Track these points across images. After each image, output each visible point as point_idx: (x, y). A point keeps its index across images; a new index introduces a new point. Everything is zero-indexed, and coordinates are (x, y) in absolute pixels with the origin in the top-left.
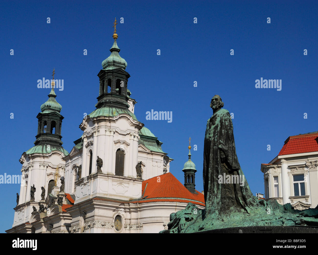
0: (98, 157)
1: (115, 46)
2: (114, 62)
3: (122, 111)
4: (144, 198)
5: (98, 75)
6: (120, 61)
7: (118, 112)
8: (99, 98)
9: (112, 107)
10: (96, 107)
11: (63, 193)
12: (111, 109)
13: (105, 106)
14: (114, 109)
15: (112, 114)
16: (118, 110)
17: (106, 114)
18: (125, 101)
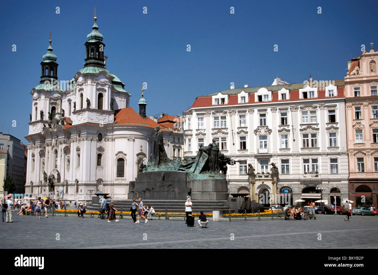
0: (87, 98)
1: (95, 26)
2: (95, 36)
3: (101, 69)
4: (115, 123)
5: (85, 44)
6: (99, 36)
7: (98, 70)
8: (86, 60)
9: (94, 66)
10: (85, 65)
11: (64, 118)
12: (94, 68)
13: (90, 66)
14: (96, 68)
15: (95, 71)
16: (99, 68)
17: (91, 72)
18: (102, 62)
